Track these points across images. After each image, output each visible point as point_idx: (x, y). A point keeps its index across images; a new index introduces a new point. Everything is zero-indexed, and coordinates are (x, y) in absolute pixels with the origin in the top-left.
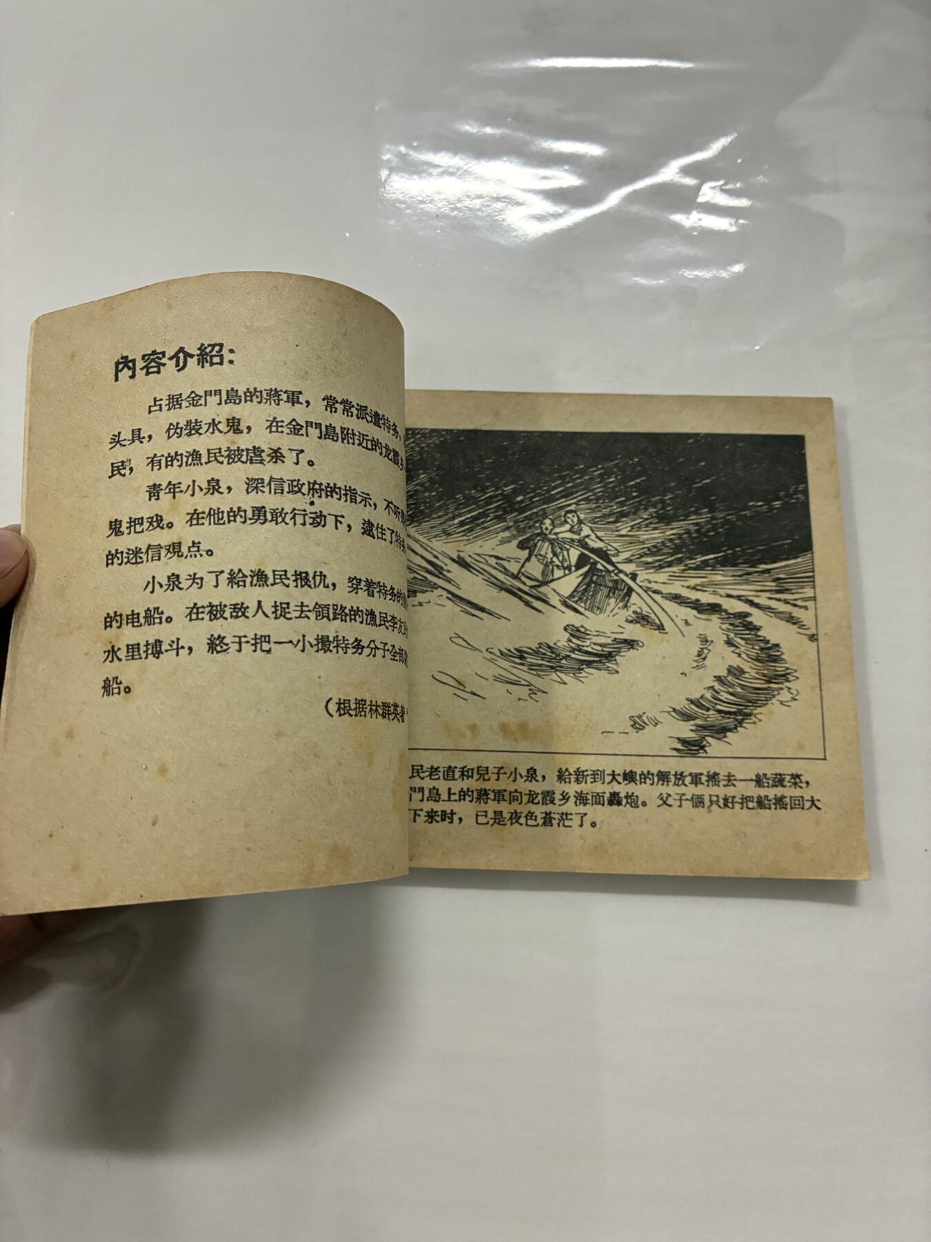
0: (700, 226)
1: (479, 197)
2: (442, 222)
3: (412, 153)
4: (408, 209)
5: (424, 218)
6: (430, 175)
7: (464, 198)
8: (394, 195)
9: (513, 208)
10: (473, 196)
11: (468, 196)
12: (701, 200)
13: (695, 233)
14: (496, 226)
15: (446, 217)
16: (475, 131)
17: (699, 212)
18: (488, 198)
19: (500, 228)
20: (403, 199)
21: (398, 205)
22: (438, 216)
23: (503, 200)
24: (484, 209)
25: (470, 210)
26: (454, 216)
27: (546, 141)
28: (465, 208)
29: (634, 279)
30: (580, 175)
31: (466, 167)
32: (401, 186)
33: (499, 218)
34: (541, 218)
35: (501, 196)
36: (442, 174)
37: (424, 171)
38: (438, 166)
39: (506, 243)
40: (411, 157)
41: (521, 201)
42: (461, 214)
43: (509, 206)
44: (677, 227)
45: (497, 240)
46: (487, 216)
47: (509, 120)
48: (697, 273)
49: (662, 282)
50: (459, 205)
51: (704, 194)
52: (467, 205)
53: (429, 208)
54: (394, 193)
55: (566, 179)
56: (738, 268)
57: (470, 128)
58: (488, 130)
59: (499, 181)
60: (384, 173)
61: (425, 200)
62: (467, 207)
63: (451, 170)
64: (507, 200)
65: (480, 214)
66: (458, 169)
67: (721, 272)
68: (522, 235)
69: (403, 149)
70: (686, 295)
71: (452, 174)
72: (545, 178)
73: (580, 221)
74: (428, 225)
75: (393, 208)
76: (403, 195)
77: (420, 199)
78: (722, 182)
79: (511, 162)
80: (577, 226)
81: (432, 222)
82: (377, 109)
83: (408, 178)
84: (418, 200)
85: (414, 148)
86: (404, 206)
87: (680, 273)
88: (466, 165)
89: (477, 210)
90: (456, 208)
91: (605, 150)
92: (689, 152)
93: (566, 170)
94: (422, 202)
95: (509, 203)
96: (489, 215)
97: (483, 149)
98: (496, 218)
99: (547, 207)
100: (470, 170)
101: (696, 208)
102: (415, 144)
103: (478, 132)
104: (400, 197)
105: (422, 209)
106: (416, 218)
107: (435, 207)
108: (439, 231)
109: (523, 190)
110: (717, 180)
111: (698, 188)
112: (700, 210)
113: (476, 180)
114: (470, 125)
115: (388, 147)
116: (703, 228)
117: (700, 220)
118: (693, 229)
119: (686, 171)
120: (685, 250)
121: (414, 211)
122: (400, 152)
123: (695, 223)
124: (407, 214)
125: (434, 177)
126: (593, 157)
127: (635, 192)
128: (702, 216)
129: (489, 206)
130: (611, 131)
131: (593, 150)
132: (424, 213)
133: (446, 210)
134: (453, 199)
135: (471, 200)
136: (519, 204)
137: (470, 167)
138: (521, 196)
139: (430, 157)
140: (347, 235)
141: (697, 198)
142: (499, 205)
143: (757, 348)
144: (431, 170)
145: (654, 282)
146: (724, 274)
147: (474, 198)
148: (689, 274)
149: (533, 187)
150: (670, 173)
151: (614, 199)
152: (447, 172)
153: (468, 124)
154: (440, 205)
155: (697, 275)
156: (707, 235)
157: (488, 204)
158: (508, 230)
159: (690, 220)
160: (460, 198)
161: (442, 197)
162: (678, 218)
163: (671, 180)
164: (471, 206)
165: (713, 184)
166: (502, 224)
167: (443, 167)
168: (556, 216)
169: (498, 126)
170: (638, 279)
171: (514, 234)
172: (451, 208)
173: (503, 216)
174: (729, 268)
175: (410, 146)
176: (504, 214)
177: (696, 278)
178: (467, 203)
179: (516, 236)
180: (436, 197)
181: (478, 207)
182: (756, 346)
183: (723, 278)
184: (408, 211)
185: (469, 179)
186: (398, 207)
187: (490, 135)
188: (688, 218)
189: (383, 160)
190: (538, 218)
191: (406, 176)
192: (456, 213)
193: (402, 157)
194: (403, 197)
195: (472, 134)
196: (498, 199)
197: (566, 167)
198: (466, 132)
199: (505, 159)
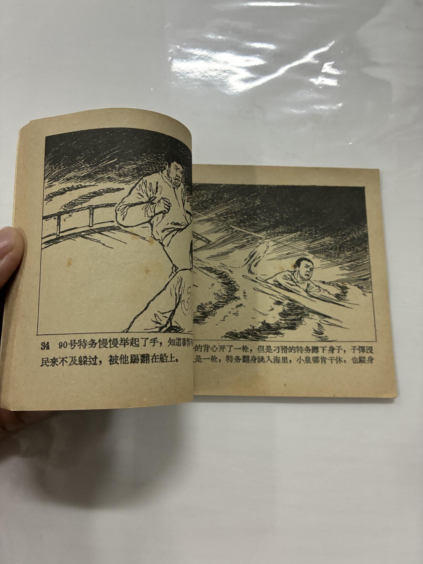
0: (323, 84)
1: (216, 70)
2: (198, 83)
3: (183, 49)
4: (181, 76)
5: (189, 81)
6: (192, 59)
7: (208, 71)
8: (174, 70)
9: (232, 76)
10: (213, 70)
11: (210, 70)
12: (323, 71)
13: (320, 88)
14: (224, 84)
15: (198, 80)
16: (213, 38)
17: (323, 77)
18: (220, 71)
19: (226, 86)
20: (179, 71)
21: (176, 74)
22: (195, 80)
23: (227, 71)
24: (218, 76)
25: (211, 77)
26: (203, 80)
27: (248, 42)
28: (209, 76)
29: (291, 110)
30: (264, 59)
31: (209, 56)
32: (178, 66)
33: (225, 80)
34: (246, 80)
35: (226, 70)
36: (197, 59)
37: (189, 58)
38: (196, 55)
39: (228, 93)
40: (182, 51)
41: (235, 72)
42: (207, 79)
43: (230, 75)
44: (312, 84)
45: (224, 91)
46: (219, 80)
47: (230, 32)
48: (321, 107)
49: (304, 111)
50: (206, 74)
51: (324, 68)
52: (209, 74)
53: (191, 75)
54: (174, 69)
55: (257, 61)
56: (340, 105)
57: (211, 36)
58: (220, 37)
59: (225, 62)
60: (170, 58)
61: (189, 72)
62: (210, 75)
63: (202, 57)
64: (229, 72)
65: (216, 78)
66: (206, 56)
67: (333, 106)
68: (237, 89)
69: (178, 47)
70: (316, 118)
71: (202, 59)
72: (248, 61)
73: (265, 82)
74: (191, 84)
75: (174, 76)
76: (179, 69)
77: (187, 71)
78: (333, 63)
79: (231, 53)
80: (264, 84)
81: (193, 83)
82: (166, 27)
83: (181, 61)
84: (186, 72)
85: (184, 47)
86: (179, 75)
87: (313, 107)
88: (209, 54)
89: (215, 77)
90: (204, 76)
91: (277, 47)
92: (318, 48)
93: (258, 57)
94: (188, 73)
95: (230, 73)
96: (220, 79)
97: (218, 47)
98: (224, 80)
99: (248, 75)
100: (211, 57)
101: (321, 75)
102: (184, 44)
103: (215, 38)
104: (177, 70)
105: (188, 76)
106: (185, 81)
107: (194, 76)
108: (196, 87)
109: (237, 67)
110: (331, 61)
111: (321, 66)
112: (323, 76)
113: (214, 62)
114: (211, 35)
115: (171, 46)
116: (324, 84)
117: (323, 81)
118: (320, 85)
119: (316, 57)
120: (316, 96)
121: (184, 77)
122: (177, 48)
123: (321, 82)
124: (181, 79)
125: (194, 60)
126: (271, 50)
127: (292, 68)
128: (324, 79)
129: (220, 75)
130: (280, 38)
131: (271, 47)
132: (189, 78)
133: (199, 77)
134: (203, 71)
135: (212, 72)
136: (235, 73)
137: (211, 56)
138: (235, 70)
139: (191, 51)
140: (152, 89)
141: (321, 70)
142: (226, 74)
143: (350, 143)
144: (192, 57)
145: (301, 112)
146: (334, 108)
147: (213, 71)
148: (317, 107)
149: (241, 66)
150: (309, 58)
151: (282, 71)
152: (201, 58)
153: (210, 34)
154: (197, 74)
155: (322, 108)
156: (327, 88)
157: (220, 73)
158: (230, 87)
159: (319, 81)
160: (206, 71)
161: (198, 70)
162: (312, 80)
163: (309, 61)
164: (211, 75)
165: (329, 63)
166: (227, 84)
167: (198, 55)
168: (253, 79)
169: (225, 36)
170: (293, 110)
171: (233, 88)
172: (202, 76)
173: (227, 80)
174: (337, 104)
175: (181, 46)
176: (228, 79)
177: (321, 109)
178: (210, 73)
179: (233, 90)
180: (195, 71)
181: (215, 75)
182: (350, 142)
183: (334, 109)
184: (181, 77)
185: (210, 62)
186: (176, 76)
187: (221, 40)
188: (317, 80)
189: (169, 52)
190: (244, 80)
191: (180, 60)
192: (204, 78)
193: (179, 50)
194: (179, 70)
195: (212, 39)
196: (225, 71)
197: (258, 55)
198: (209, 38)
199: (228, 51)
